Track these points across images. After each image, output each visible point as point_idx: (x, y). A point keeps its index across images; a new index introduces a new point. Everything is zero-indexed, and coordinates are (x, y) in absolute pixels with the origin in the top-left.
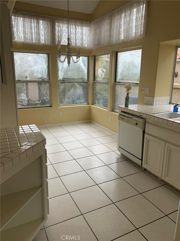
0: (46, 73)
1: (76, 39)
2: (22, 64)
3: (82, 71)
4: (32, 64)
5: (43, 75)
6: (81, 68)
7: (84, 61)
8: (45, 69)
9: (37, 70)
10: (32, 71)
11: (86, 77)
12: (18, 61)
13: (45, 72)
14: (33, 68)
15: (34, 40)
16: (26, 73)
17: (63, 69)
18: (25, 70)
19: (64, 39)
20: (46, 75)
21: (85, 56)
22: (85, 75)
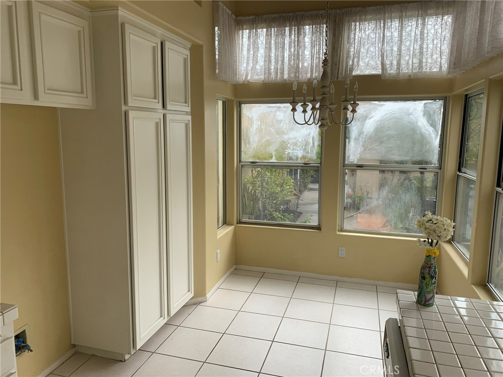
0: (316, 148)
1: (400, 55)
3: (423, 141)
5: (308, 152)
6: (418, 132)
7: (432, 113)
8: (313, 138)
9: (295, 141)
11: (435, 158)
13: (313, 146)
17: (362, 135)
19: (367, 60)
21: (434, 99)
22: (433, 151)
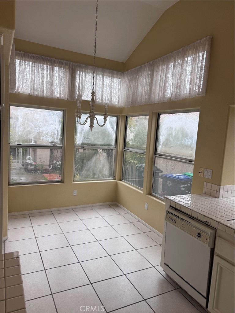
0: (60, 136)
1: (102, 93)
2: (26, 122)
3: (109, 135)
4: (40, 123)
5: (55, 139)
6: (107, 130)
7: (112, 122)
8: (58, 131)
9: (47, 132)
10: (40, 132)
11: (113, 143)
12: (20, 119)
13: (58, 135)
14: (41, 129)
15: (45, 91)
16: (31, 135)
17: (83, 131)
18: (29, 131)
19: (87, 93)
20: (59, 139)
21: (114, 116)
22: (113, 140)
